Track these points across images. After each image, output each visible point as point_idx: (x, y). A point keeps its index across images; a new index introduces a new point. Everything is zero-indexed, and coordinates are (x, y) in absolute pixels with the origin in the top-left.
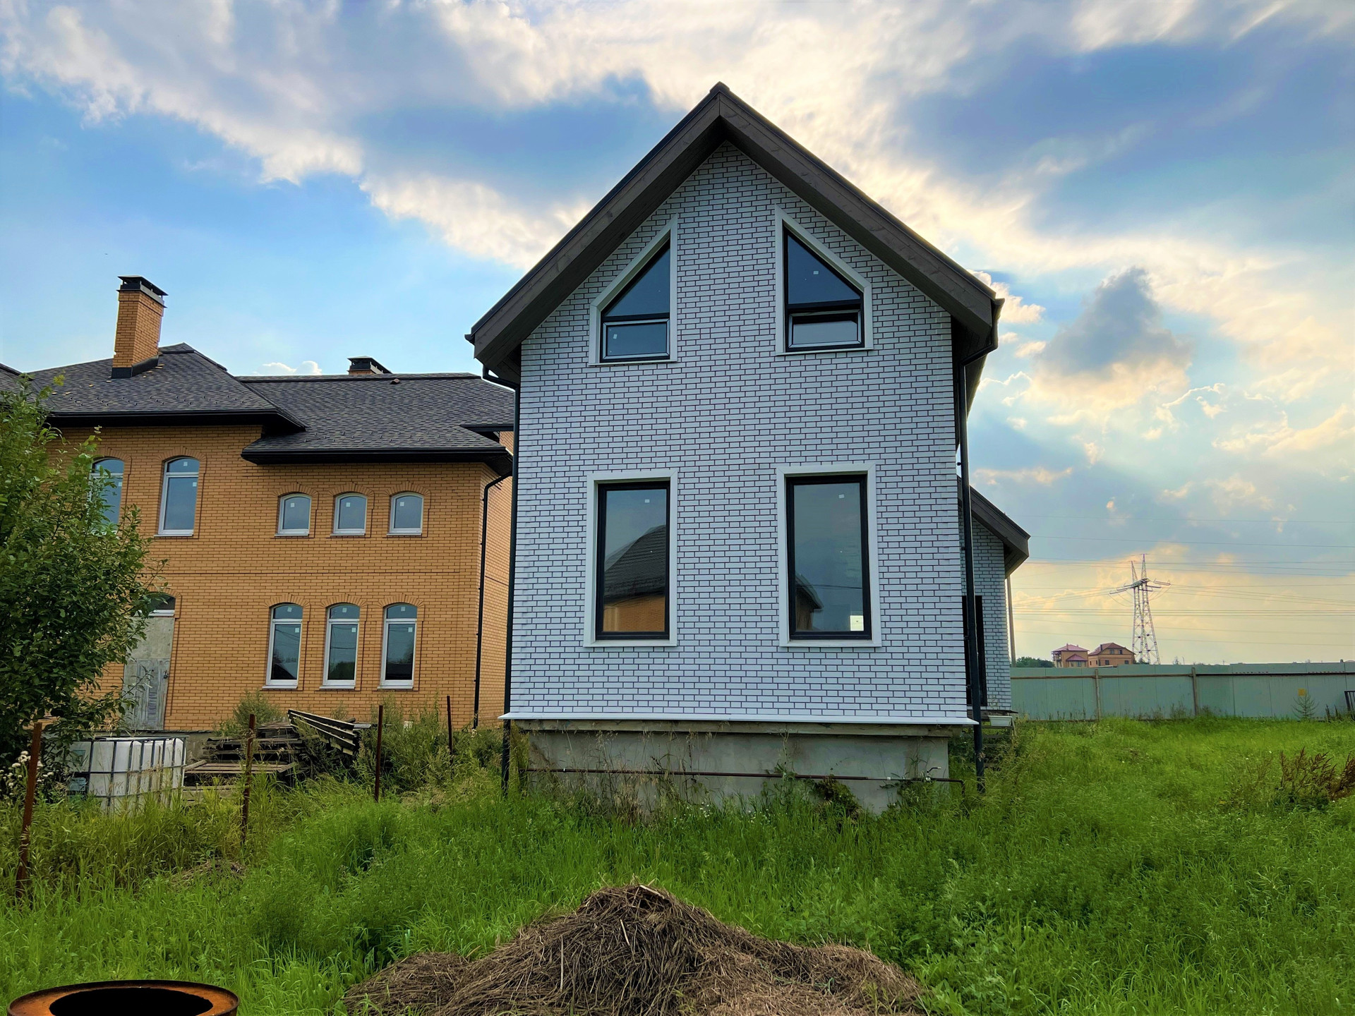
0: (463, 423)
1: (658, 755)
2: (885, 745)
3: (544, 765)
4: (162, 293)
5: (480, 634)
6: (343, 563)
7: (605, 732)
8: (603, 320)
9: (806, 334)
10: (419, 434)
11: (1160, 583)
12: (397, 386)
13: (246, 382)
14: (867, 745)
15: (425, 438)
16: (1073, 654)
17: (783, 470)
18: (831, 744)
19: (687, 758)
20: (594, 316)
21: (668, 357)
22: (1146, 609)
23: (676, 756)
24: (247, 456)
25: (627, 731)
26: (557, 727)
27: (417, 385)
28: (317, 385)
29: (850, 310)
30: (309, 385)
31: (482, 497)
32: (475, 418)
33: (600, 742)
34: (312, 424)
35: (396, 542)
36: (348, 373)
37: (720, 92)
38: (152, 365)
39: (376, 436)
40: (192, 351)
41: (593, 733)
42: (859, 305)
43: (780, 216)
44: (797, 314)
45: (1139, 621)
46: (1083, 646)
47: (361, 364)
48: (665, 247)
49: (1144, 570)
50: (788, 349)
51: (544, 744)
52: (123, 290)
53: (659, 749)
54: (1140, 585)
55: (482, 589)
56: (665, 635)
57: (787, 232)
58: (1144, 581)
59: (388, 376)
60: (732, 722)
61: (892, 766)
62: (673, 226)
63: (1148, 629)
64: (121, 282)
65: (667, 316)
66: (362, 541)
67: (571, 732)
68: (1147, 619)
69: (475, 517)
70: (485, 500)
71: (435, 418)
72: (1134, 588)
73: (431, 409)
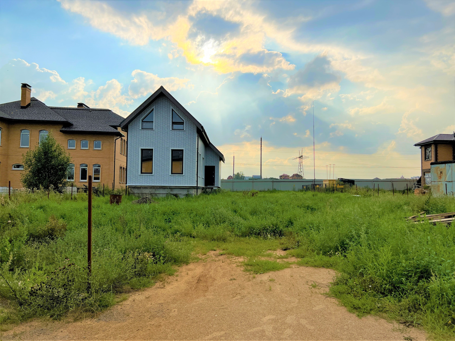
0: (109, 125)
1: (150, 191)
2: (184, 189)
3: (132, 192)
4: (31, 87)
5: (114, 171)
6: (83, 155)
7: (142, 188)
8: (142, 122)
9: (175, 126)
10: (100, 127)
11: (306, 157)
12: (91, 112)
13: (52, 108)
14: (182, 190)
15: (101, 128)
16: (285, 177)
17: (171, 148)
18: (177, 189)
19: (155, 191)
20: (141, 121)
21: (153, 129)
22: (302, 164)
23: (153, 191)
24: (61, 131)
25: (146, 187)
26: (135, 187)
27: (96, 112)
28: (71, 111)
29: (182, 123)
30: (69, 110)
31: (114, 142)
32: (112, 123)
33: (141, 189)
34: (74, 123)
35: (95, 151)
36: (77, 107)
37: (162, 87)
38: (29, 105)
39: (90, 128)
40: (37, 100)
41: (140, 188)
42: (183, 123)
43: (171, 108)
44: (173, 123)
45: (300, 168)
46: (288, 175)
47: (80, 105)
48: (153, 110)
49: (302, 153)
50: (172, 129)
51: (132, 189)
52: (22, 87)
53: (151, 190)
54: (301, 157)
55: (115, 161)
56: (152, 173)
57: (172, 110)
58: (302, 156)
59: (88, 109)
60: (162, 186)
61: (185, 192)
62: (154, 107)
63: (302, 170)
64: (22, 85)
65: (153, 122)
66: (88, 151)
67: (137, 188)
68: (302, 167)
69: (113, 146)
70: (115, 143)
71: (103, 123)
72: (299, 158)
73: (101, 120)
